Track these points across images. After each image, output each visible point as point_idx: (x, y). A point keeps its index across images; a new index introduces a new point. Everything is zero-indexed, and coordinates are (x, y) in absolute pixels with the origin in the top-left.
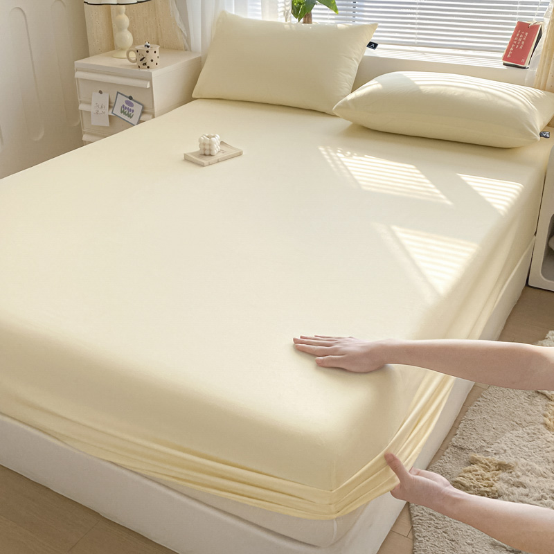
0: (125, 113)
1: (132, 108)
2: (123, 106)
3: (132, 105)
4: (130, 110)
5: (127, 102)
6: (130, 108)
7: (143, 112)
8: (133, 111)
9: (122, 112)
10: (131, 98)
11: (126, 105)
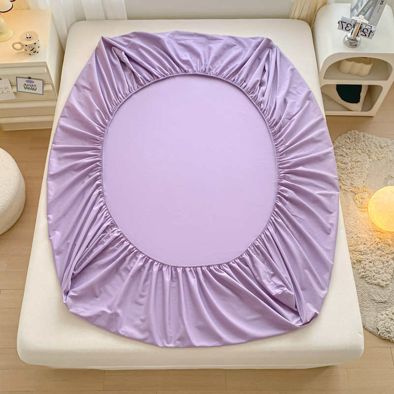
0: (28, 89)
1: (34, 84)
2: (25, 84)
3: (33, 82)
4: (33, 86)
5: (27, 81)
6: (31, 84)
7: (44, 84)
8: (35, 86)
9: (25, 88)
10: (30, 78)
11: (27, 83)
